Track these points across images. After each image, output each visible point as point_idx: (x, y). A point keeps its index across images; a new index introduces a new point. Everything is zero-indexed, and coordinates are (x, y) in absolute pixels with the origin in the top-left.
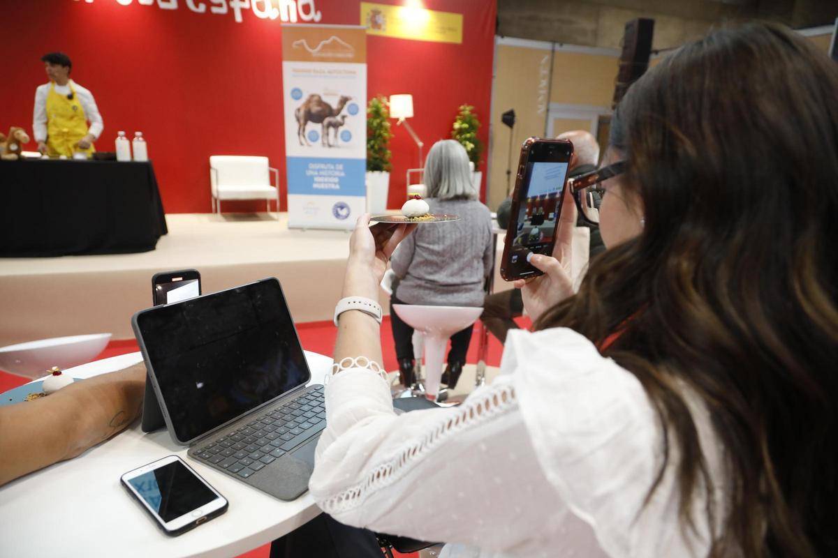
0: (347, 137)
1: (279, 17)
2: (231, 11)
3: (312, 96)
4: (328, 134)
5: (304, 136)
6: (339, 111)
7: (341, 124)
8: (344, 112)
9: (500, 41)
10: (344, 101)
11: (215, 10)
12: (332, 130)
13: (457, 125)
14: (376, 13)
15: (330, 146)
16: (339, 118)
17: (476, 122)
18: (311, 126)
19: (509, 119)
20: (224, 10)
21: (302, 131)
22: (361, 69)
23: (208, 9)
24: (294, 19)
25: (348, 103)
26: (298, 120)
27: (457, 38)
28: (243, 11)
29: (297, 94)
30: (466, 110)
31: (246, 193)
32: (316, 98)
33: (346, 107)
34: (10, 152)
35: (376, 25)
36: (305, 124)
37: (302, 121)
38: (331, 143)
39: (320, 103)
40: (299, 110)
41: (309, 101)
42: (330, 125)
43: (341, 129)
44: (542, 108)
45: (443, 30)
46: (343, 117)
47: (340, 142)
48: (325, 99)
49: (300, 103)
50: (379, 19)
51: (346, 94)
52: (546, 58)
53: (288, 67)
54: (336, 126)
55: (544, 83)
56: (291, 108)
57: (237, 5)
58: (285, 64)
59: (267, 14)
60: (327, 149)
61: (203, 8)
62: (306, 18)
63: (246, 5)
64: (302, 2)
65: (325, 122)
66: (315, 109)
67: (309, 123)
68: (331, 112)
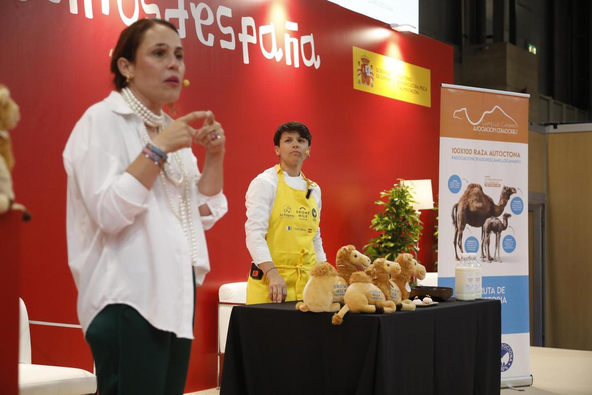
0: (510, 245)
1: (284, 58)
2: (239, 45)
3: (472, 186)
4: (488, 242)
5: (460, 247)
6: (502, 207)
7: (504, 228)
8: (507, 210)
10: (508, 193)
11: (224, 44)
12: (493, 236)
15: (491, 259)
16: (501, 218)
18: (472, 232)
20: (231, 46)
21: (458, 239)
23: (217, 43)
24: (297, 65)
25: (512, 197)
26: (455, 223)
29: (455, 183)
32: (476, 190)
33: (509, 202)
35: (366, 79)
36: (462, 229)
37: (459, 225)
38: (492, 255)
39: (481, 197)
40: (456, 206)
41: (468, 195)
42: (491, 228)
43: (504, 234)
46: (507, 216)
47: (503, 253)
49: (457, 198)
51: (510, 185)
54: (497, 229)
56: (447, 204)
57: (245, 38)
58: (443, 140)
59: (273, 54)
60: (487, 264)
61: (210, 42)
62: (308, 63)
63: (254, 40)
64: (304, 39)
65: (486, 225)
66: (475, 205)
67: (467, 225)
68: (493, 210)
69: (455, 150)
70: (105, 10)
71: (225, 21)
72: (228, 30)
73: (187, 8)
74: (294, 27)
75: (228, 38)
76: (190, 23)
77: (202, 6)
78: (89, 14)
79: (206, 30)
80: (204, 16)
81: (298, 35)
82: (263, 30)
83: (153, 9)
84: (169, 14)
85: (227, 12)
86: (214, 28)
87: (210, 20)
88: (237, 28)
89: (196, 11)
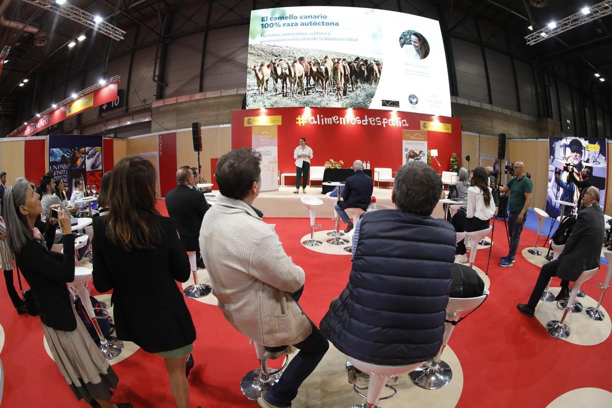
1: (396, 125)
2: (382, 124)
3: (411, 150)
6: (419, 155)
7: (420, 159)
8: (421, 155)
9: (464, 133)
10: (421, 152)
11: (378, 124)
13: (451, 160)
14: (425, 124)
17: (457, 159)
19: (468, 158)
20: (380, 124)
21: (407, 161)
22: (426, 143)
23: (376, 124)
24: (400, 126)
26: (407, 157)
27: (450, 131)
28: (385, 124)
29: (406, 150)
30: (454, 155)
31: (383, 179)
34: (339, 167)
35: (425, 127)
39: (413, 152)
40: (407, 154)
41: (410, 152)
44: (478, 155)
45: (446, 129)
48: (415, 151)
51: (421, 150)
52: (478, 139)
53: (404, 142)
55: (478, 146)
56: (405, 153)
57: (384, 122)
59: (393, 124)
61: (374, 124)
62: (404, 125)
63: (387, 122)
64: (403, 121)
65: (415, 158)
66: (412, 154)
67: (410, 158)
68: (417, 155)
69: (406, 143)
70: (348, 122)
71: (378, 120)
72: (380, 121)
73: (368, 119)
74: (400, 118)
75: (379, 123)
76: (369, 122)
77: (372, 118)
78: (344, 123)
79: (373, 122)
80: (372, 120)
81: (401, 120)
82: (389, 120)
83: (360, 120)
84: (363, 121)
85: (379, 118)
86: (375, 122)
87: (374, 120)
88: (382, 121)
89: (370, 119)
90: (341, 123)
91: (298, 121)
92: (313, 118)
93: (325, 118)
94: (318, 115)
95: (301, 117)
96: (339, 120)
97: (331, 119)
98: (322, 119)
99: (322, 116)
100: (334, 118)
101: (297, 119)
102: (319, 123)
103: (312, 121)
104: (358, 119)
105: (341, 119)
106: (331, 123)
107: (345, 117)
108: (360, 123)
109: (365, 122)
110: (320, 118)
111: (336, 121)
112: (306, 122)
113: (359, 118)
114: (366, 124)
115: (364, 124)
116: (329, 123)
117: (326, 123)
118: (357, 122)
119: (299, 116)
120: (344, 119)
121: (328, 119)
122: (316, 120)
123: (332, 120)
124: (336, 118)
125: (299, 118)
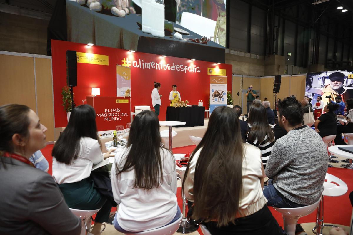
0: (223, 100)
2: (184, 70)
3: (216, 91)
6: (221, 94)
7: (222, 97)
8: (222, 94)
9: (233, 76)
10: (223, 92)
12: (220, 98)
14: (210, 70)
15: (219, 102)
16: (221, 96)
18: (216, 98)
19: (238, 94)
21: (213, 99)
22: (226, 85)
23: (180, 70)
24: (196, 72)
26: (213, 96)
27: (225, 75)
29: (213, 91)
30: (229, 92)
36: (214, 97)
39: (218, 92)
41: (215, 92)
42: (219, 97)
43: (222, 98)
44: (241, 91)
45: (223, 73)
46: (222, 95)
47: (221, 101)
49: (213, 93)
50: (211, 71)
51: (223, 91)
52: (241, 79)
54: (221, 97)
55: (241, 85)
58: (211, 84)
59: (191, 71)
60: (219, 103)
62: (198, 71)
63: (187, 69)
64: (197, 68)
65: (218, 97)
66: (216, 94)
67: (215, 97)
68: (220, 94)
69: (213, 86)
70: (162, 68)
71: (182, 67)
72: (182, 68)
73: (175, 66)
74: (195, 66)
75: (182, 69)
76: (175, 68)
77: (178, 65)
78: (159, 69)
79: (178, 69)
80: (178, 67)
81: (196, 67)
82: (189, 67)
83: (169, 67)
84: (172, 67)
85: (182, 66)
86: (180, 68)
87: (179, 67)
88: (184, 68)
89: (176, 66)
90: (157, 69)
91: (123, 63)
92: (136, 61)
93: (145, 63)
94: (140, 60)
95: (126, 60)
96: (155, 65)
97: (149, 64)
98: (143, 64)
99: (143, 61)
100: (151, 63)
101: (122, 61)
102: (140, 67)
103: (135, 64)
104: (169, 66)
105: (157, 64)
106: (150, 68)
107: (160, 63)
108: (169, 69)
109: (173, 68)
110: (142, 63)
111: (153, 66)
112: (130, 65)
113: (169, 64)
114: (174, 70)
115: (172, 70)
116: (148, 68)
117: (146, 68)
118: (168, 68)
119: (124, 59)
120: (159, 65)
121: (148, 64)
122: (138, 64)
123: (151, 65)
124: (153, 64)
125: (124, 61)
